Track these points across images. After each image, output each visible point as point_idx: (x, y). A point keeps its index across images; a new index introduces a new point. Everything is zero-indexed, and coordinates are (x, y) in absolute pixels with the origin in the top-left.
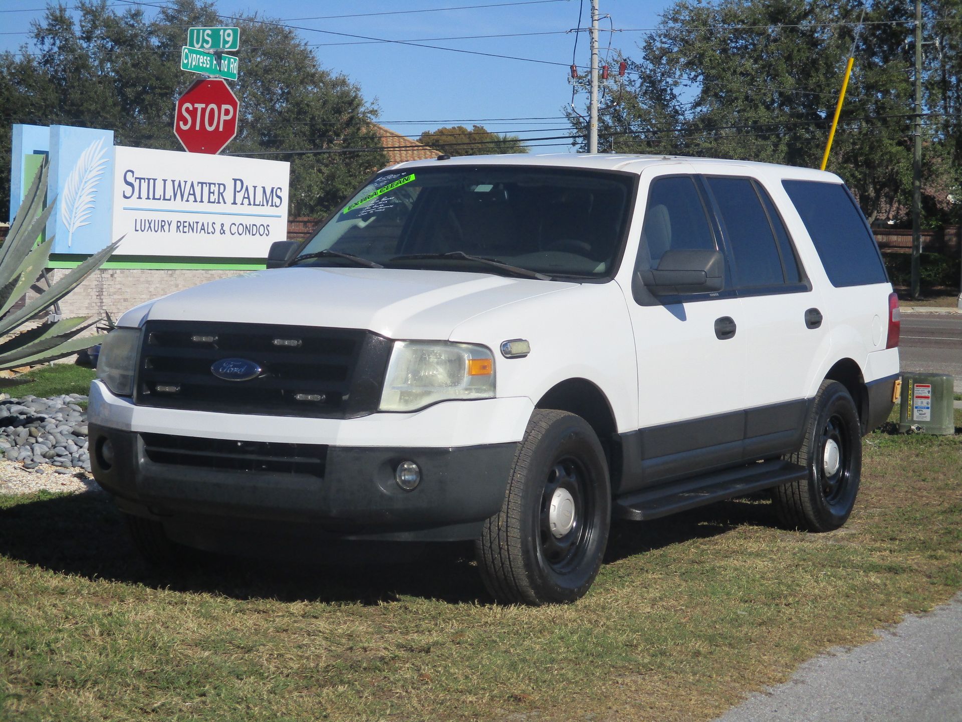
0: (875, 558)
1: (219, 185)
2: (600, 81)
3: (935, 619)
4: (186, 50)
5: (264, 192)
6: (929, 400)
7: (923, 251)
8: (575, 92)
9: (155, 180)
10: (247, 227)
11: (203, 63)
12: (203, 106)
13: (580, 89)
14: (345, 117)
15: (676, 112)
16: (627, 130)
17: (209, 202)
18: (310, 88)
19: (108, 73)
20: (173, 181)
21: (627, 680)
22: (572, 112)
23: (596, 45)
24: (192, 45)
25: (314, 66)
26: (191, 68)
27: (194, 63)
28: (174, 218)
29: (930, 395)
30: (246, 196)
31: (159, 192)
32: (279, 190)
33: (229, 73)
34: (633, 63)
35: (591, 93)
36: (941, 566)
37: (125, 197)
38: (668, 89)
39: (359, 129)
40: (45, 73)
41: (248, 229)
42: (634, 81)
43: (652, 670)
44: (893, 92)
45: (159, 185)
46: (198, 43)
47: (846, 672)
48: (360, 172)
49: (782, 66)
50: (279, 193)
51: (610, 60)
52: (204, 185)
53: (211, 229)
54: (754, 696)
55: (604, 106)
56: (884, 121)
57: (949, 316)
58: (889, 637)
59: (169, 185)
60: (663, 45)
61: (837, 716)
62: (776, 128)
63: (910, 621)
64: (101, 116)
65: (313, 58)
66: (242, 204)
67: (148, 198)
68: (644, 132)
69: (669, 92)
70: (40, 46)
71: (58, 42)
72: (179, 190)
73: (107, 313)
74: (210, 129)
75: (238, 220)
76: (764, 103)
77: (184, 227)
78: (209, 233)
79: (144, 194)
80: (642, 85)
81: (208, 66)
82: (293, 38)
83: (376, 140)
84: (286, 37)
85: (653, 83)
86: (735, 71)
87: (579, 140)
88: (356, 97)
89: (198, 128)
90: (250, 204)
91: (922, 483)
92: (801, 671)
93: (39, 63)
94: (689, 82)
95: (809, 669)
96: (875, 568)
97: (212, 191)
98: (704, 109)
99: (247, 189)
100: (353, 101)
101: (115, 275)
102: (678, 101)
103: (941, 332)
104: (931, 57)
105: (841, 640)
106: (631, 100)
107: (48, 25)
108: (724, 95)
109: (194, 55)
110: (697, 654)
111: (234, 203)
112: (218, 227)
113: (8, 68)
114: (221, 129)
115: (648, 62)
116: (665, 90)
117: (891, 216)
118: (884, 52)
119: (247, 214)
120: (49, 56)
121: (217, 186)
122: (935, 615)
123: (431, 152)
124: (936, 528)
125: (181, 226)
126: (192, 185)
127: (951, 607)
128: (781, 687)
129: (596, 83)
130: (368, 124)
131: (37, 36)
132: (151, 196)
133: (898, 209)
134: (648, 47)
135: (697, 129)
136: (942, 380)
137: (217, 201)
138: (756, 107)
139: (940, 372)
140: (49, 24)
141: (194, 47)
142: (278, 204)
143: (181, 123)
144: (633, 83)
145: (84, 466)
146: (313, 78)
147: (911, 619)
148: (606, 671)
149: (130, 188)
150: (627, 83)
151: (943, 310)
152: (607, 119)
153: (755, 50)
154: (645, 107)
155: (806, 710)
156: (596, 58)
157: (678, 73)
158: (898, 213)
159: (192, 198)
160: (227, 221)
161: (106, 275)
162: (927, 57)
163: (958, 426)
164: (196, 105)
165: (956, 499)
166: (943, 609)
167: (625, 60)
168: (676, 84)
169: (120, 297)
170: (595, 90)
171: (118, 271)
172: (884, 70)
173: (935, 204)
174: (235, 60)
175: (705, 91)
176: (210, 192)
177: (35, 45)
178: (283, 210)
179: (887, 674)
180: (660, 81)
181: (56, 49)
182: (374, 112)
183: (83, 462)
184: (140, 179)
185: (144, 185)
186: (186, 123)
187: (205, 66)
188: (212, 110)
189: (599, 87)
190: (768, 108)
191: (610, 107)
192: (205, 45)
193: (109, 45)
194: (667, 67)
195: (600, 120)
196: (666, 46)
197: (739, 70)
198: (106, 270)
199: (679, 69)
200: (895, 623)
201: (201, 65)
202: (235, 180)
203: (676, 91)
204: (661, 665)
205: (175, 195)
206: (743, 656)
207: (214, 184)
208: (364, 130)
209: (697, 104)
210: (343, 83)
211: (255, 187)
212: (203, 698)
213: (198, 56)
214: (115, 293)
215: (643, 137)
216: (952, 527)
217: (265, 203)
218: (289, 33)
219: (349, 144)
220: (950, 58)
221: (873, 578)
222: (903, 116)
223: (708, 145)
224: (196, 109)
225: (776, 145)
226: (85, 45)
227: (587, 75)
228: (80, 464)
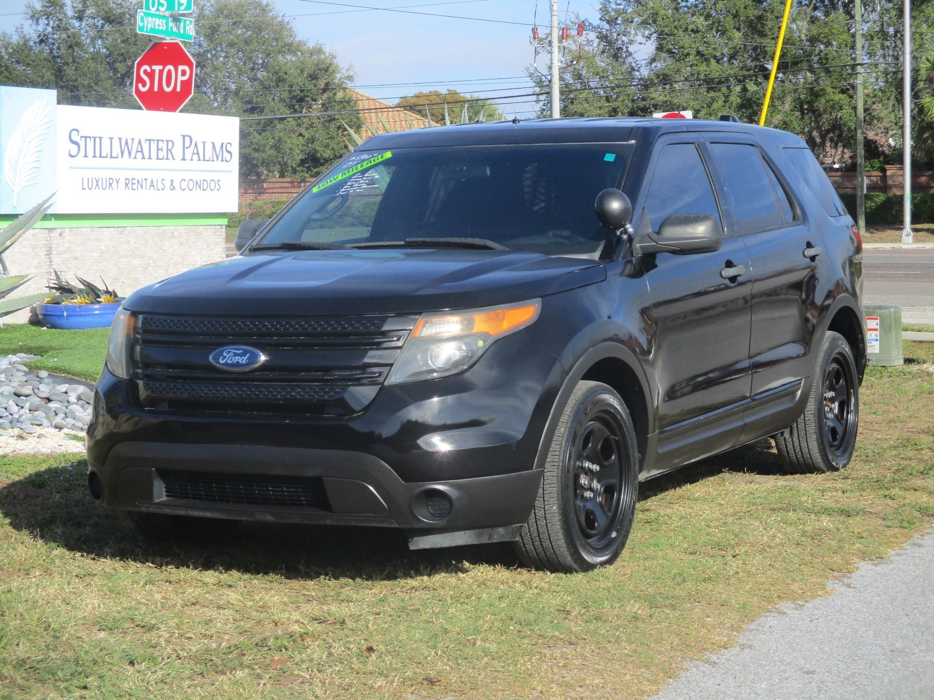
0: (827, 501)
1: (167, 141)
2: (560, 41)
3: (891, 566)
4: (142, 14)
5: (214, 147)
6: (878, 333)
7: (867, 192)
8: (537, 53)
9: (101, 138)
10: (197, 183)
11: (159, 26)
12: (161, 67)
13: (541, 51)
14: (322, 83)
15: (633, 69)
16: (586, 87)
17: (158, 158)
18: (289, 58)
19: (99, 50)
20: (120, 139)
21: (557, 653)
22: (534, 72)
23: (555, 7)
24: (148, 8)
25: (291, 36)
26: (147, 31)
27: (150, 26)
28: (122, 175)
29: (878, 327)
30: (195, 151)
31: (106, 151)
32: (228, 145)
33: (184, 35)
34: (590, 24)
35: (551, 53)
36: (896, 506)
37: (71, 156)
38: (624, 47)
39: (335, 94)
40: (41, 52)
41: (198, 185)
42: (592, 41)
43: (585, 639)
44: (834, 43)
45: (106, 143)
46: (153, 6)
47: (797, 633)
48: (338, 135)
49: (729, 22)
50: (229, 148)
51: (568, 22)
52: (152, 142)
53: (160, 186)
54: (697, 667)
55: (564, 66)
56: (827, 71)
57: (893, 251)
58: (843, 589)
59: (116, 142)
60: (618, 7)
61: (788, 688)
62: (727, 80)
63: (864, 570)
64: (94, 90)
65: (291, 28)
66: (192, 160)
67: (95, 156)
68: (603, 88)
69: (625, 50)
70: (34, 27)
71: (51, 22)
72: (126, 147)
73: (56, 272)
74: (168, 90)
75: (188, 176)
76: (715, 57)
77: (133, 184)
78: (158, 190)
79: (90, 153)
80: (599, 45)
81: (164, 29)
82: (270, 11)
83: (352, 104)
84: (263, 10)
85: (610, 43)
86: (687, 29)
87: (542, 97)
88: (330, 65)
89: (156, 89)
90: (199, 160)
91: (874, 416)
92: (748, 633)
93: (35, 43)
94: (644, 40)
95: (757, 630)
96: (827, 511)
97: (160, 147)
98: (658, 65)
99: (196, 145)
100: (328, 68)
101: (64, 234)
102: (634, 58)
103: (886, 266)
104: (870, 9)
105: (792, 597)
106: (589, 60)
107: (42, 7)
108: (676, 51)
109: (150, 18)
110: (636, 618)
111: (184, 159)
112: (167, 184)
113: (6, 49)
114: (178, 89)
115: (604, 22)
116: (621, 49)
117: (836, 160)
118: (825, 6)
119: (196, 170)
120: (44, 36)
121: (165, 142)
122: (891, 561)
123: (405, 114)
124: (888, 464)
125: (129, 184)
126: (140, 143)
127: (908, 551)
128: (727, 654)
129: (555, 44)
130: (345, 89)
131: (32, 17)
132: (98, 154)
133: (843, 152)
134: (604, 10)
135: (653, 84)
136: (890, 312)
137: (165, 157)
138: (707, 60)
139: (887, 304)
140: (44, 6)
141: (149, 10)
142: (228, 159)
143: (140, 85)
144: (591, 43)
145: (22, 427)
146: (291, 48)
147: (866, 567)
148: (534, 642)
149: (76, 147)
150: (585, 43)
151: (888, 246)
152: (568, 77)
153: (704, 8)
154: (603, 65)
155: (753, 681)
156: (555, 19)
157: (633, 32)
158: (842, 156)
159: (139, 155)
160: (177, 177)
161: (55, 234)
162: (866, 9)
163: (907, 357)
164: (154, 67)
165: (908, 432)
166: (899, 555)
167: (583, 22)
168: (631, 42)
169: (69, 255)
170: (555, 50)
171: (67, 230)
172: (826, 23)
173: (877, 147)
174: (191, 22)
175: (660, 48)
176: (158, 149)
177: (31, 25)
178: (234, 165)
179: (842, 634)
180: (617, 40)
181: (49, 29)
182: (350, 78)
183: (22, 422)
184: (86, 138)
185: (90, 144)
186: (144, 85)
187: (160, 28)
188: (169, 72)
189: (559, 48)
190: (718, 61)
191: (570, 66)
192: (160, 8)
193: (100, 24)
194: (623, 27)
195: (561, 79)
196: (621, 7)
197: (690, 27)
198: (54, 229)
199: (634, 29)
200: (849, 572)
201: (157, 27)
202: (184, 137)
203: (632, 49)
204: (595, 632)
205: (122, 153)
206: (685, 619)
207: (163, 141)
208: (340, 95)
209: (653, 60)
210: (320, 51)
211: (204, 143)
212: (84, 692)
213: (154, 19)
214: (64, 252)
215: (602, 92)
216: (905, 462)
217: (215, 158)
218: (266, 6)
219: (327, 108)
220: (887, 11)
221: (826, 522)
222: (845, 66)
223: (662, 98)
224: (153, 71)
225: (726, 97)
226: (77, 24)
227: (547, 37)
228: (19, 425)
